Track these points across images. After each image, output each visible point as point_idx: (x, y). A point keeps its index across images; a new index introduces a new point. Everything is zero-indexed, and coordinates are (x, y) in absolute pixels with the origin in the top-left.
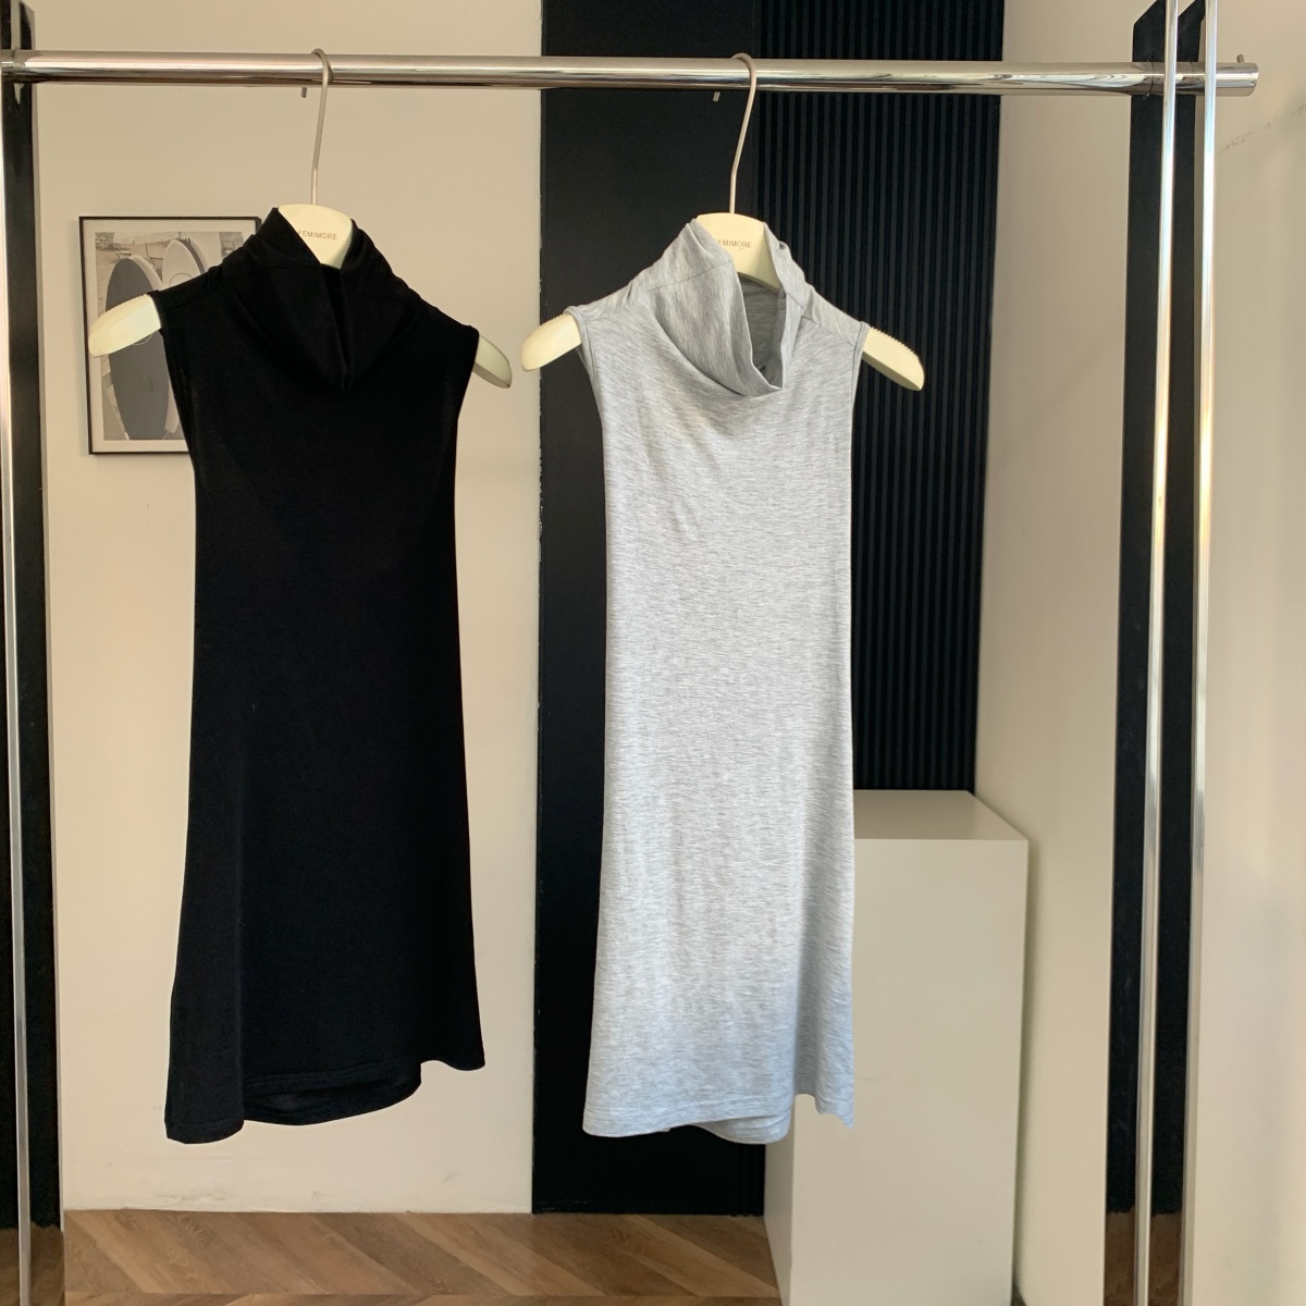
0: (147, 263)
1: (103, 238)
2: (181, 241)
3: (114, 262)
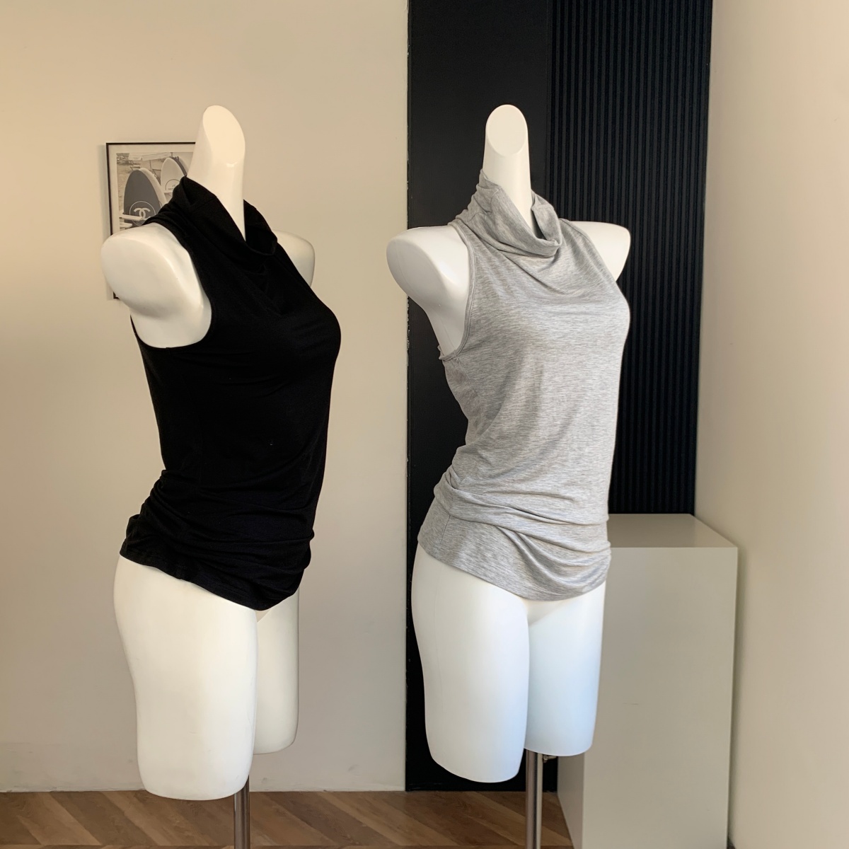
0: (151, 173)
1: (122, 157)
2: (173, 158)
3: (129, 173)
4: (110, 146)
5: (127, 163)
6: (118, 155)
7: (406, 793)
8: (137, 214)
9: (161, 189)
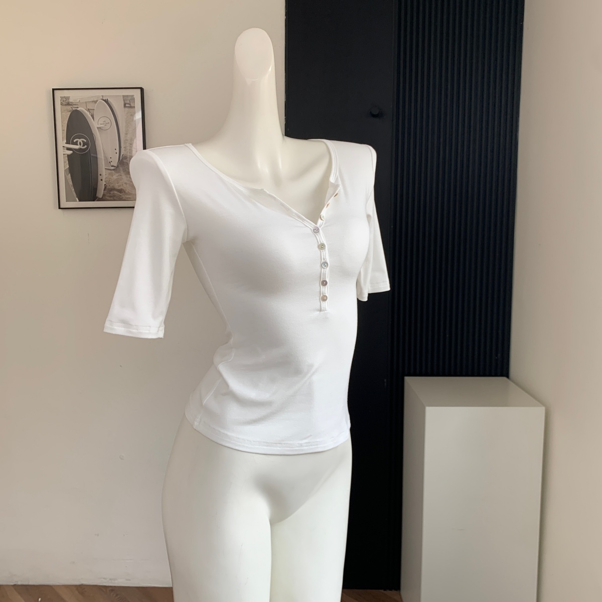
0: (86, 112)
1: (64, 99)
2: (103, 100)
3: (70, 111)
5: (68, 104)
6: (61, 97)
8: (76, 144)
9: (95, 124)
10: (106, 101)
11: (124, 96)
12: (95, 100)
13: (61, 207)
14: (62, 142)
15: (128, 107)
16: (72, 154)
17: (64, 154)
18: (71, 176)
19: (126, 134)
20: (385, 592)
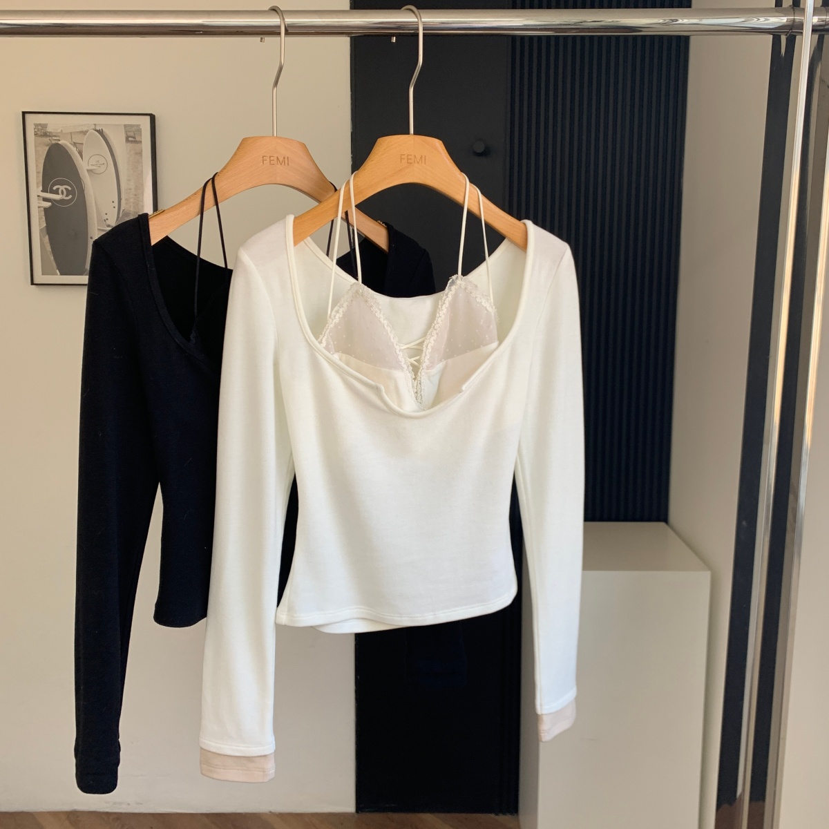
0: (71, 147)
1: (40, 128)
2: (98, 131)
3: (47, 146)
4: (27, 116)
5: (45, 135)
6: (36, 125)
7: (356, 815)
8: (56, 192)
9: (83, 165)
10: (101, 132)
11: (125, 126)
12: (85, 129)
13: (35, 282)
14: (36, 189)
15: (132, 141)
16: (50, 207)
17: (39, 207)
18: (50, 239)
19: (129, 180)
20: (497, 817)
